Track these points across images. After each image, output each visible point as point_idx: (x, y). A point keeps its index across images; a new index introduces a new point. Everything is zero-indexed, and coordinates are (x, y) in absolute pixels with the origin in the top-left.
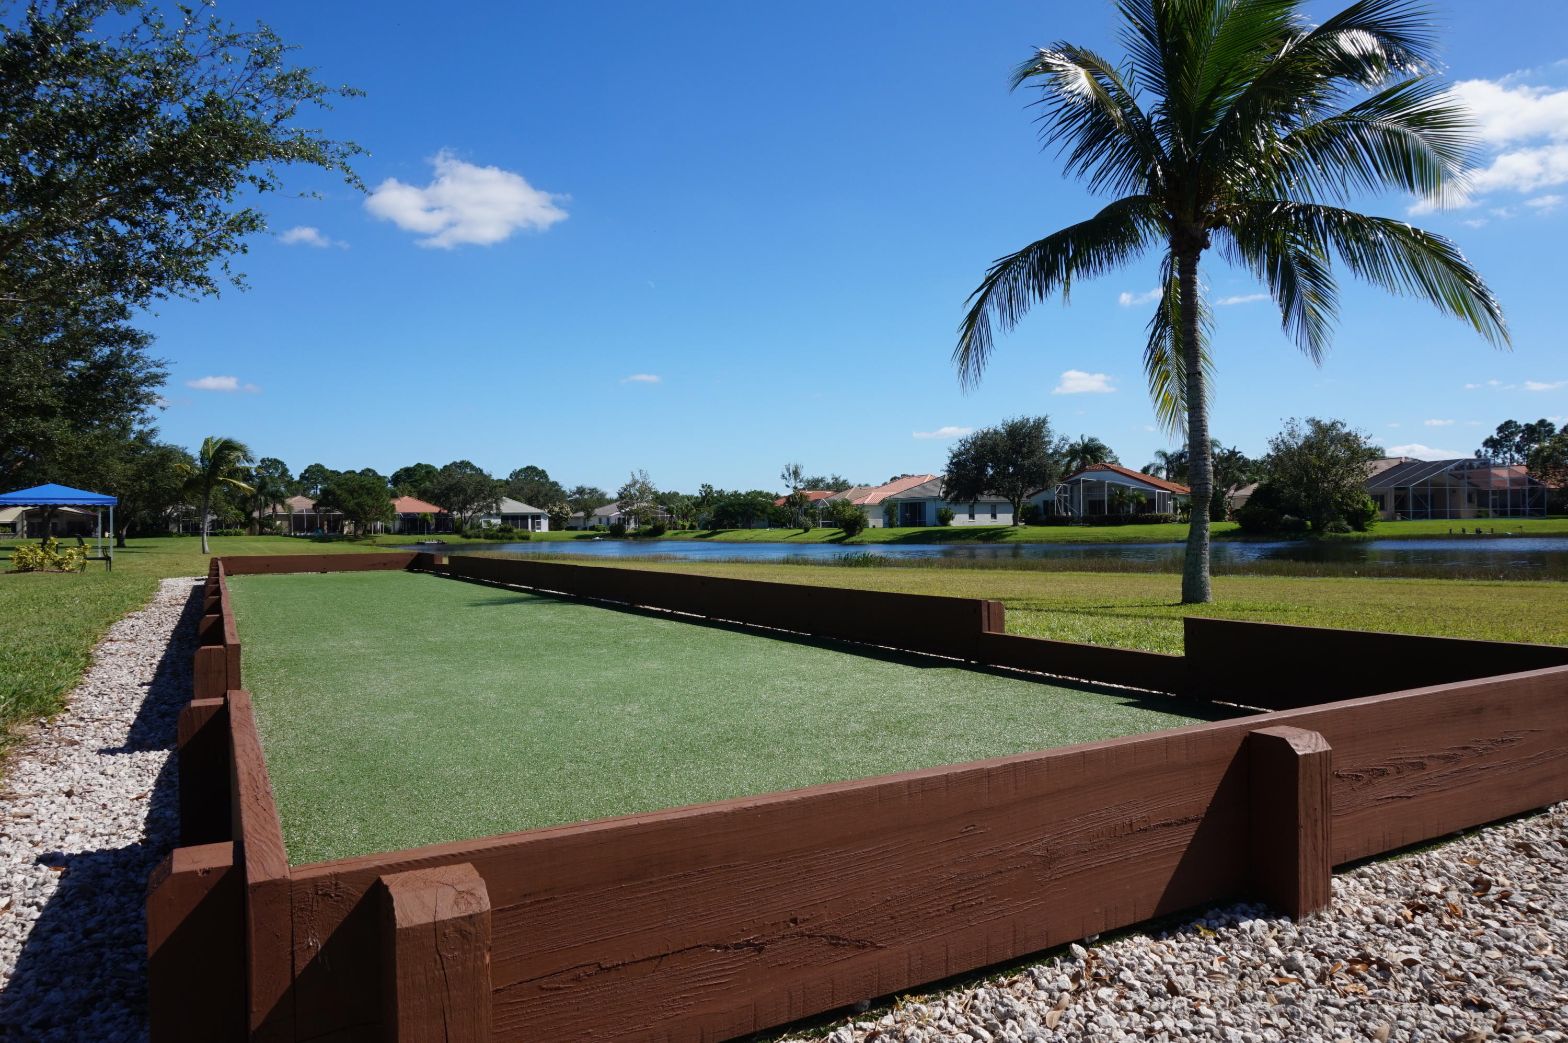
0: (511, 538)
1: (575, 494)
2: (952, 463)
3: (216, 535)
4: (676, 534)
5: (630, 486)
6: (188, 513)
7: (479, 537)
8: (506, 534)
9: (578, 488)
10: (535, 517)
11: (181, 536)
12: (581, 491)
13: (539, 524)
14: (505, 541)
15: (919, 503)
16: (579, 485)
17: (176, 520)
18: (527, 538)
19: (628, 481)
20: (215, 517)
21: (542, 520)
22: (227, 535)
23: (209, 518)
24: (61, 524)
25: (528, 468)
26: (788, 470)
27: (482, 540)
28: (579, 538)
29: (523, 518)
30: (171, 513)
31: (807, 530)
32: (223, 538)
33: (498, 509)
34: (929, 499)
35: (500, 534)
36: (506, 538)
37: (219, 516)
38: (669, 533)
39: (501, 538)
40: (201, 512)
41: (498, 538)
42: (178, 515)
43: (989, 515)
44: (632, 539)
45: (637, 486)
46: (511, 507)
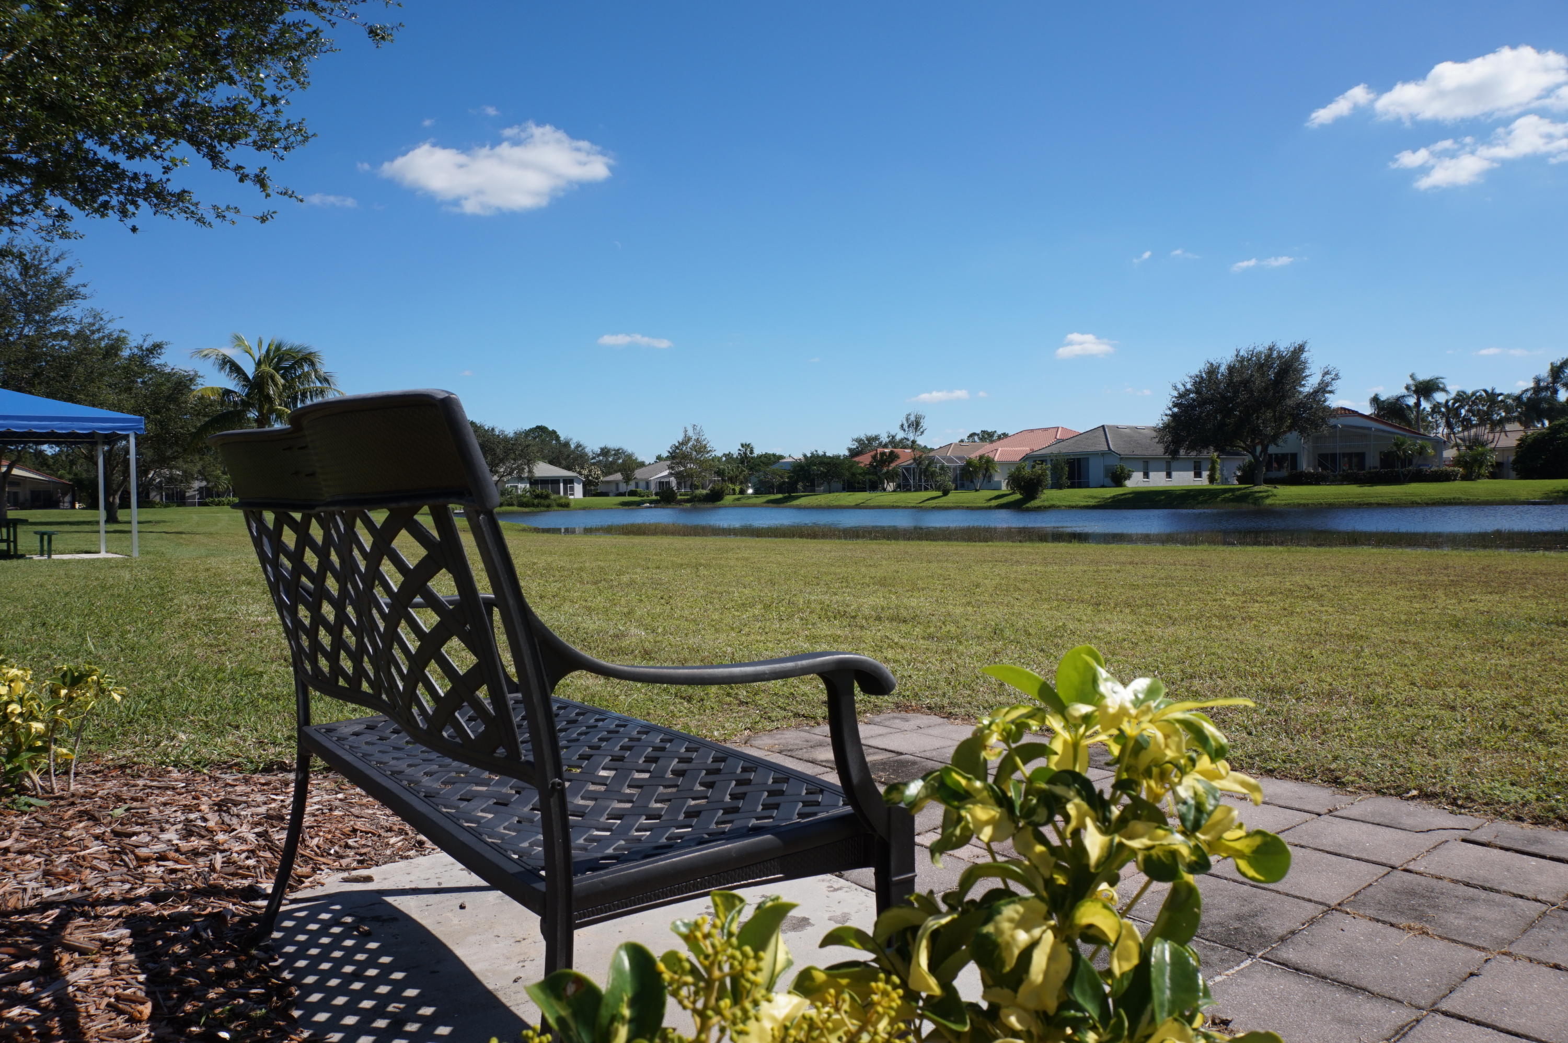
0: (548, 506)
1: (599, 455)
2: (1175, 405)
3: (206, 504)
4: (738, 499)
5: (682, 444)
6: (171, 480)
7: (511, 505)
8: (543, 501)
9: (602, 449)
10: (569, 481)
11: (166, 506)
12: (605, 452)
13: (572, 489)
14: (542, 509)
15: (1079, 460)
16: (603, 446)
17: (159, 487)
18: (566, 505)
19: (681, 438)
20: (204, 484)
21: (574, 485)
22: (218, 504)
23: (196, 485)
24: (24, 493)
25: (538, 427)
26: (907, 420)
27: (515, 508)
28: (624, 504)
29: (555, 481)
30: (153, 479)
31: (946, 493)
32: (215, 508)
33: (530, 471)
34: (1095, 454)
35: (536, 501)
36: (544, 506)
37: (208, 482)
38: (729, 499)
39: (537, 506)
40: (188, 477)
41: (533, 505)
42: (160, 482)
43: (1192, 473)
44: (689, 505)
45: (690, 444)
46: (543, 469)
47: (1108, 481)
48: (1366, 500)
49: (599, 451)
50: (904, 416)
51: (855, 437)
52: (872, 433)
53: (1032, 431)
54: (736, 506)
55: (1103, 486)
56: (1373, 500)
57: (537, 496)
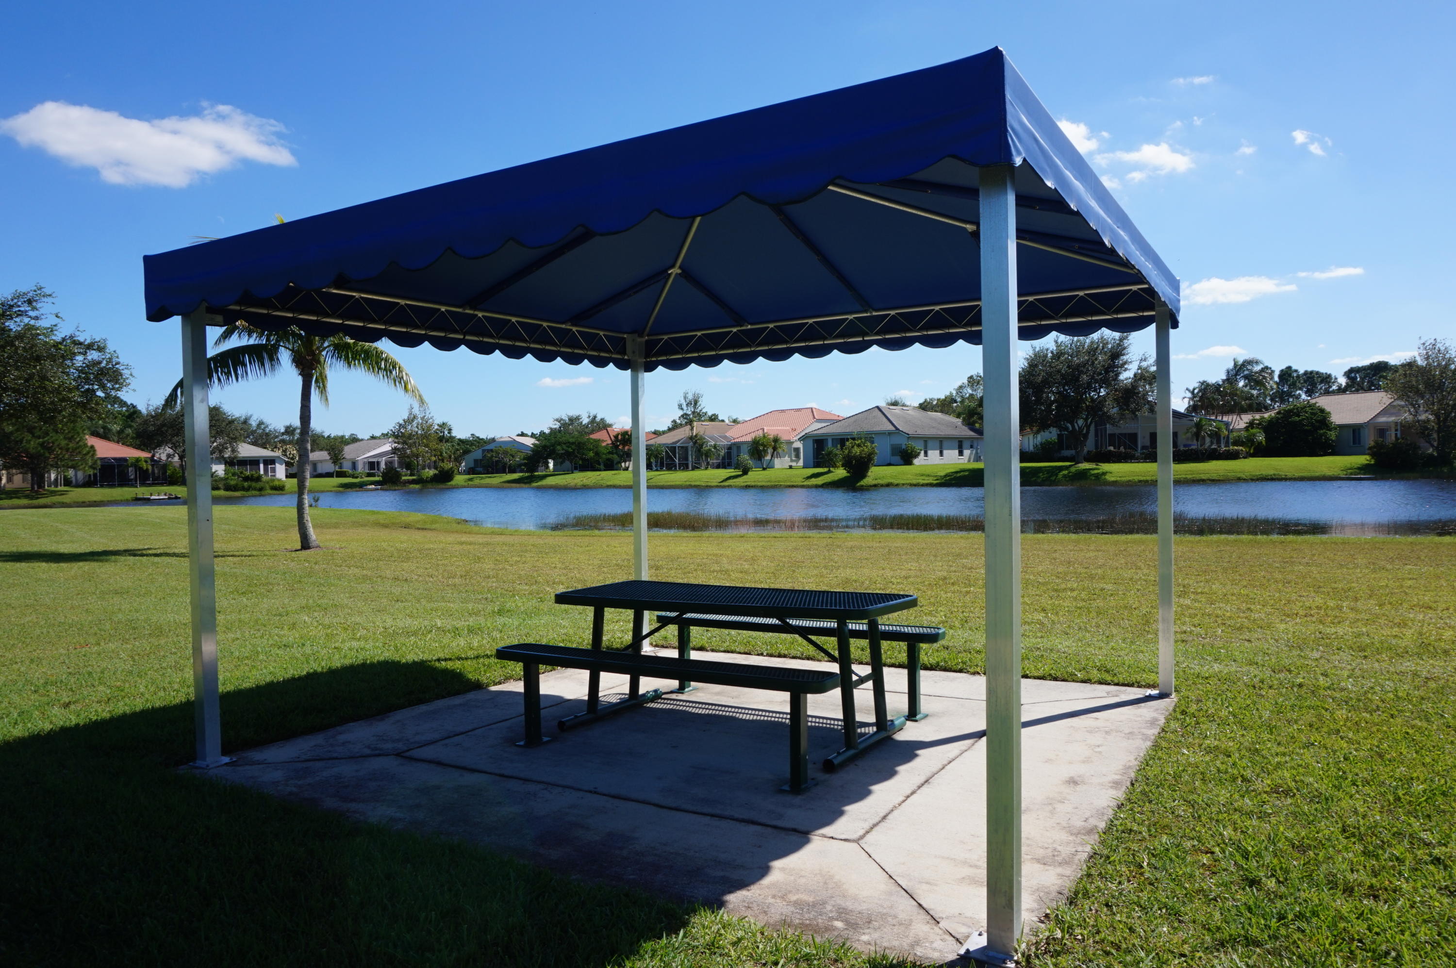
0: (261, 489)
1: (283, 434)
4: (470, 480)
5: (406, 422)
8: (254, 484)
10: (270, 462)
13: (273, 470)
14: (254, 492)
18: (273, 488)
21: (277, 465)
29: (256, 462)
33: (233, 451)
35: (246, 484)
36: (255, 489)
38: (460, 479)
39: (247, 489)
41: (243, 489)
43: (957, 452)
44: (417, 486)
45: (415, 424)
46: (246, 450)
47: (897, 459)
48: (1198, 477)
49: (283, 430)
50: (682, 395)
51: (557, 417)
52: (573, 413)
53: (783, 411)
54: (468, 487)
55: (889, 464)
56: (1203, 477)
57: (246, 479)
